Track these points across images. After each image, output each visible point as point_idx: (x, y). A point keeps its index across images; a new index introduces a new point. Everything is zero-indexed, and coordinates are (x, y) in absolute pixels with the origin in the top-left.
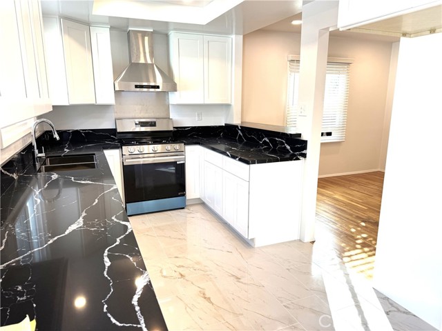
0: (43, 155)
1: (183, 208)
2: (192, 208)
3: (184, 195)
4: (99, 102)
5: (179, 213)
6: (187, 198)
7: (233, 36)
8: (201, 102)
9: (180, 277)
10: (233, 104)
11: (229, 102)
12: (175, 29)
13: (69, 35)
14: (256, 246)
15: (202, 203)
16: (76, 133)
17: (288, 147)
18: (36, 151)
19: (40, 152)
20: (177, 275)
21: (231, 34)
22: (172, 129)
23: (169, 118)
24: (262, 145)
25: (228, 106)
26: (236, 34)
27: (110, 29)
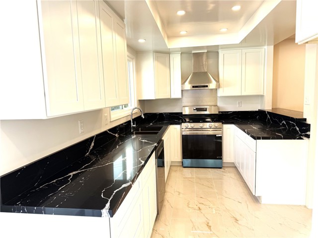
0: (135, 126)
1: (221, 168)
2: (226, 169)
3: (221, 159)
4: (173, 97)
5: (216, 171)
6: (224, 161)
7: (266, 47)
8: (239, 94)
9: (198, 209)
10: (265, 95)
11: (262, 94)
12: (222, 48)
13: (158, 61)
14: (262, 203)
15: (234, 167)
16: (161, 114)
17: (298, 129)
18: (132, 124)
19: (134, 124)
20: (197, 208)
21: (264, 45)
22: (218, 113)
23: (217, 106)
24: (281, 126)
25: (262, 96)
26: (268, 45)
27: (181, 54)
